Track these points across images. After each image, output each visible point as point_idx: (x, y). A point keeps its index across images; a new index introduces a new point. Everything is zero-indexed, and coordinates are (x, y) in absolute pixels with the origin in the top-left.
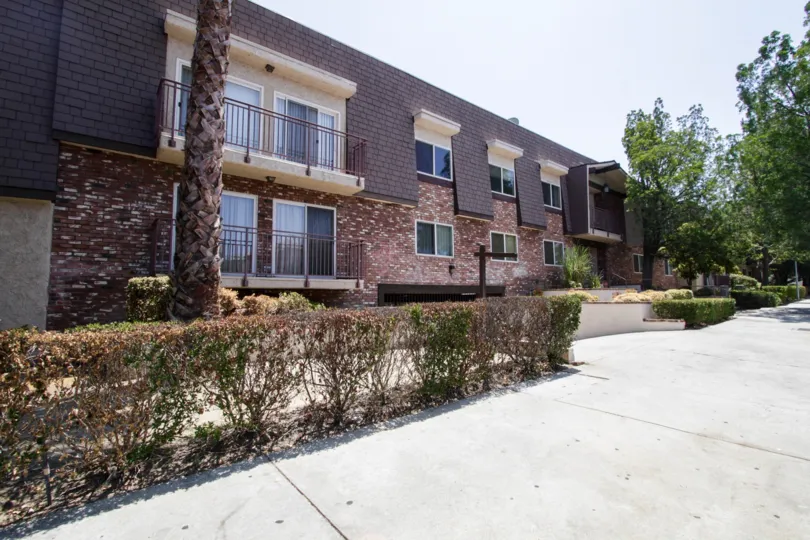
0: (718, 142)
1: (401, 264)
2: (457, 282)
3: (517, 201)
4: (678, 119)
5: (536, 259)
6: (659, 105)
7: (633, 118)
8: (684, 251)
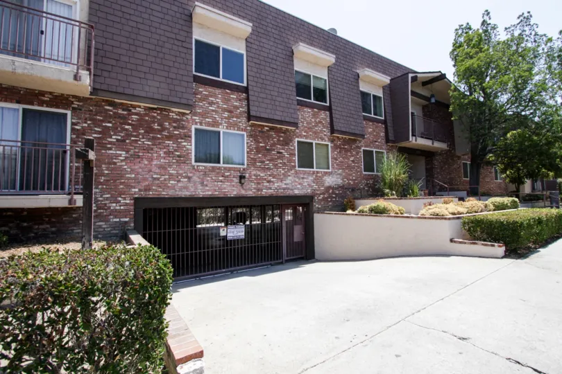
0: (549, 44)
1: (171, 175)
2: (250, 193)
3: (329, 109)
4: (506, 29)
5: (354, 167)
6: (486, 18)
7: (460, 32)
8: (511, 158)
